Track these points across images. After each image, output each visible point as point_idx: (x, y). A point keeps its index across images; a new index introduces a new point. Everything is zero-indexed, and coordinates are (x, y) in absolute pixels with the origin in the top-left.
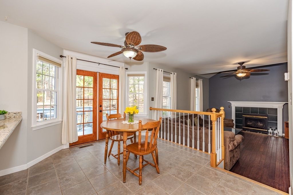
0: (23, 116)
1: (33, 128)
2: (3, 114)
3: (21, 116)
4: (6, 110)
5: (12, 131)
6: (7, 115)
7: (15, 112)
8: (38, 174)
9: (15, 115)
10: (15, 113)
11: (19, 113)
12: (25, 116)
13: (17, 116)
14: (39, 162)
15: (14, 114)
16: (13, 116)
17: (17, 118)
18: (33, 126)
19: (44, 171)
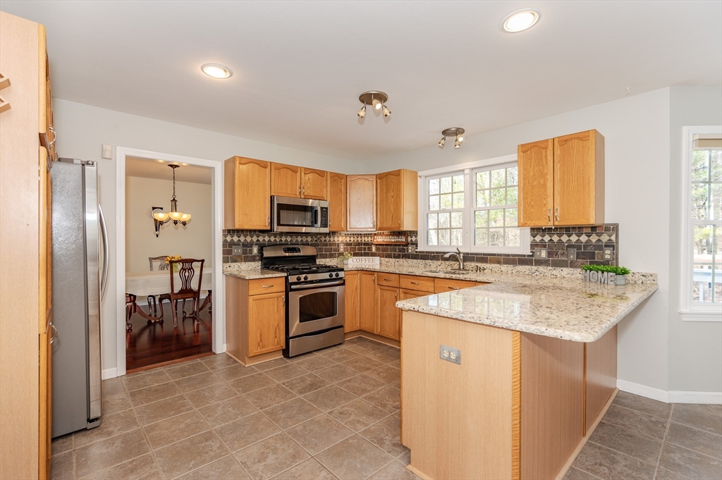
0: (659, 283)
1: (684, 316)
2: (623, 274)
3: (655, 282)
4: (628, 268)
5: (633, 308)
6: (629, 276)
7: (644, 271)
8: (694, 428)
9: (643, 278)
10: (643, 276)
11: (651, 275)
12: (663, 284)
13: (648, 282)
14: (701, 405)
15: (641, 277)
16: (641, 281)
17: (649, 285)
18: (683, 310)
19: (710, 430)
